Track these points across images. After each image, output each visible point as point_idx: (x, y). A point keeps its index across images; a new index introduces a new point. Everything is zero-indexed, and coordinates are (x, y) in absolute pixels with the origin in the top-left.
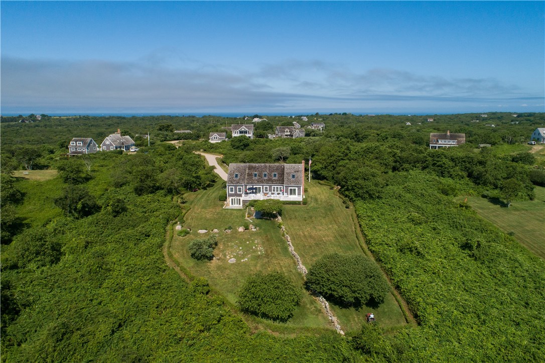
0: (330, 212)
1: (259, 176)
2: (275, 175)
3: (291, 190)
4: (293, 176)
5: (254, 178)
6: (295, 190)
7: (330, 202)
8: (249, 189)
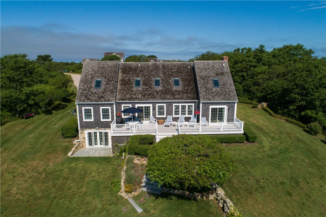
1: (145, 84)
2: (177, 83)
3: (214, 110)
4: (216, 83)
5: (135, 89)
6: (221, 110)
8: (126, 111)
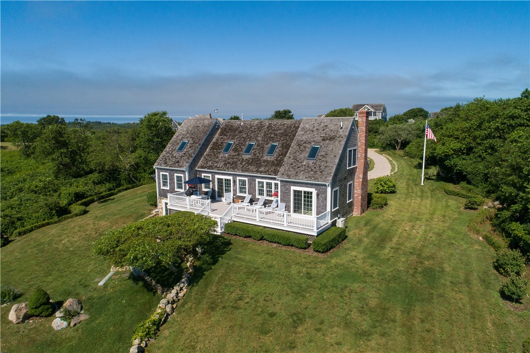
0: (407, 311)
1: (235, 149)
2: (272, 150)
3: (297, 194)
5: (222, 155)
7: (432, 257)
